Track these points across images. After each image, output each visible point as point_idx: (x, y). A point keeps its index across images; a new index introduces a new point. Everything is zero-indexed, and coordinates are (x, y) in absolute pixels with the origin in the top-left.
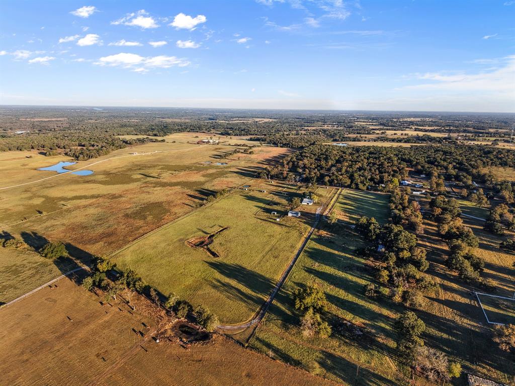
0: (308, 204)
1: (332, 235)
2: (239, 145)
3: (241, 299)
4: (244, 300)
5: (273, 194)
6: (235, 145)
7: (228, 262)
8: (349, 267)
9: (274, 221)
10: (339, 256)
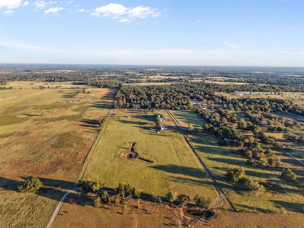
0: (163, 121)
1: (196, 137)
2: (73, 88)
3: (200, 185)
4: (201, 185)
5: (135, 117)
6: (70, 88)
7: (163, 165)
8: (225, 153)
9: (156, 134)
10: (213, 148)
